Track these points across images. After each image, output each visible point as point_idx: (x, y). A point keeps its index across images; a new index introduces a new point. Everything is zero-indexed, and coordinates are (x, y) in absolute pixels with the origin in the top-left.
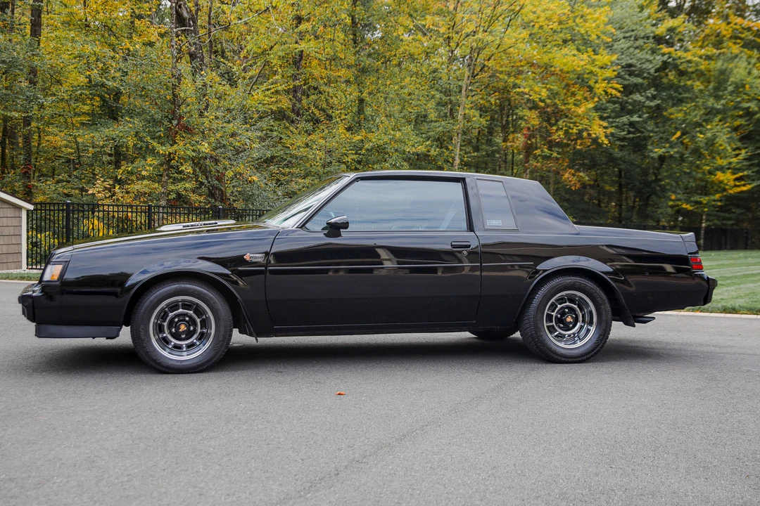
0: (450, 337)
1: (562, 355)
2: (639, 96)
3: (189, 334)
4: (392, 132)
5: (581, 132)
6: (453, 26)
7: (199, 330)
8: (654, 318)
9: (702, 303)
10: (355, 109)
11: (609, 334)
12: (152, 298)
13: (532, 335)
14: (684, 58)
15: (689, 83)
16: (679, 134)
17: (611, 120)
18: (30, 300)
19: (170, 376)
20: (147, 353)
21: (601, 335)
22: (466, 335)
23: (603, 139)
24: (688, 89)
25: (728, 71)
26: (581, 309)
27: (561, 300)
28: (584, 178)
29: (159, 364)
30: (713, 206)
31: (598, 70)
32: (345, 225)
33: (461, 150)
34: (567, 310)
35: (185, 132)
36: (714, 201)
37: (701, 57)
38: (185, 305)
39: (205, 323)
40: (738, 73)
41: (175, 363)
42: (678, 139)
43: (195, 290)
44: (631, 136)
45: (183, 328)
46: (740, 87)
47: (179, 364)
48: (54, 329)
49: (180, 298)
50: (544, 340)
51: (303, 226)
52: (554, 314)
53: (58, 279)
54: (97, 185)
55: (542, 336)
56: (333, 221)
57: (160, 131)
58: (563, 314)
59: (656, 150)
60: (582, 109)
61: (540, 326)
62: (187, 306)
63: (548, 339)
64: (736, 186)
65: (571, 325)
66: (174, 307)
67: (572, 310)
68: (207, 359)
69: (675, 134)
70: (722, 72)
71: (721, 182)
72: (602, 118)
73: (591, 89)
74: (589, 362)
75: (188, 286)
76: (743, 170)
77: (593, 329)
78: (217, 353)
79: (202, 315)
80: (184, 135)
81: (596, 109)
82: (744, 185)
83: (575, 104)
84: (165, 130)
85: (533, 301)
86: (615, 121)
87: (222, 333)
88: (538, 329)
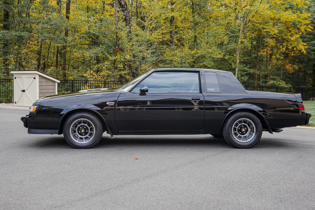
0: (202, 136)
1: (239, 145)
3: (86, 133)
4: (207, 49)
5: (293, 48)
6: (237, 4)
7: (89, 132)
8: (282, 130)
9: (305, 124)
10: (193, 40)
11: (261, 137)
12: (70, 119)
13: (227, 136)
17: (308, 42)
18: (25, 119)
19: (77, 150)
20: (69, 140)
21: (257, 137)
22: (209, 136)
23: (304, 50)
26: (249, 126)
27: (240, 122)
28: (296, 68)
29: (73, 145)
31: (302, 21)
32: (147, 91)
33: (239, 56)
34: (243, 126)
35: (121, 51)
38: (84, 122)
39: (92, 129)
41: (80, 145)
43: (87, 116)
45: (83, 131)
47: (81, 145)
48: (34, 130)
49: (83, 119)
50: (232, 139)
51: (130, 91)
52: (237, 128)
53: (35, 111)
54: (88, 73)
55: (231, 137)
56: (142, 89)
57: (111, 51)
58: (241, 128)
60: (294, 38)
61: (230, 133)
62: (85, 122)
63: (234, 138)
65: (245, 133)
66: (80, 123)
67: (245, 126)
68: (92, 143)
72: (304, 42)
73: (298, 29)
74: (252, 148)
75: (84, 114)
77: (254, 134)
78: (96, 141)
79: (91, 126)
80: (120, 52)
81: (301, 37)
83: (290, 36)
84: (113, 50)
85: (227, 122)
86: (310, 43)
87: (98, 133)
88: (229, 134)
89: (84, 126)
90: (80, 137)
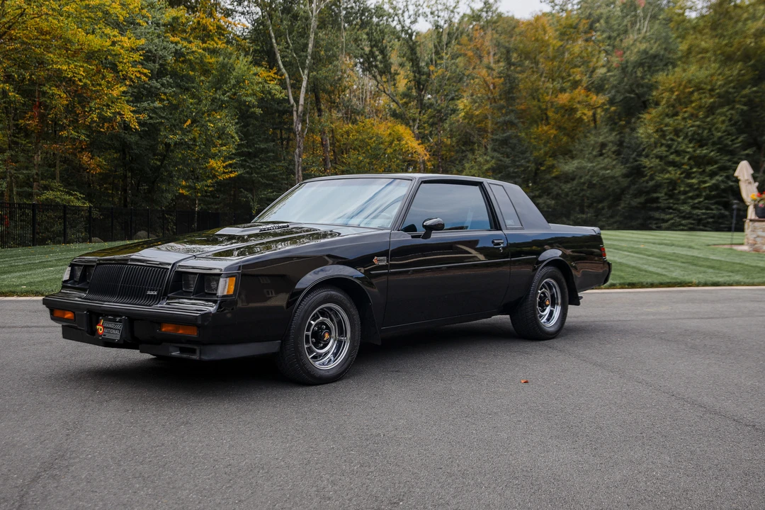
1: (548, 333)
2: (155, 82)
5: (114, 115)
7: (335, 337)
8: (581, 298)
14: (189, 48)
15: (192, 73)
16: (189, 122)
21: (563, 315)
23: (134, 124)
24: (192, 80)
25: (229, 65)
28: (102, 162)
30: (206, 192)
34: (542, 295)
36: (207, 186)
37: (204, 49)
38: (325, 312)
40: (240, 68)
42: (189, 126)
44: (152, 121)
45: (327, 336)
46: (240, 82)
47: (329, 373)
50: (539, 322)
51: (400, 229)
53: (233, 293)
59: (171, 136)
64: (224, 173)
65: (545, 308)
69: (186, 122)
70: (224, 66)
71: (213, 169)
72: (129, 102)
76: (231, 159)
82: (231, 172)
87: (356, 338)
89: (322, 323)
90: (317, 353)
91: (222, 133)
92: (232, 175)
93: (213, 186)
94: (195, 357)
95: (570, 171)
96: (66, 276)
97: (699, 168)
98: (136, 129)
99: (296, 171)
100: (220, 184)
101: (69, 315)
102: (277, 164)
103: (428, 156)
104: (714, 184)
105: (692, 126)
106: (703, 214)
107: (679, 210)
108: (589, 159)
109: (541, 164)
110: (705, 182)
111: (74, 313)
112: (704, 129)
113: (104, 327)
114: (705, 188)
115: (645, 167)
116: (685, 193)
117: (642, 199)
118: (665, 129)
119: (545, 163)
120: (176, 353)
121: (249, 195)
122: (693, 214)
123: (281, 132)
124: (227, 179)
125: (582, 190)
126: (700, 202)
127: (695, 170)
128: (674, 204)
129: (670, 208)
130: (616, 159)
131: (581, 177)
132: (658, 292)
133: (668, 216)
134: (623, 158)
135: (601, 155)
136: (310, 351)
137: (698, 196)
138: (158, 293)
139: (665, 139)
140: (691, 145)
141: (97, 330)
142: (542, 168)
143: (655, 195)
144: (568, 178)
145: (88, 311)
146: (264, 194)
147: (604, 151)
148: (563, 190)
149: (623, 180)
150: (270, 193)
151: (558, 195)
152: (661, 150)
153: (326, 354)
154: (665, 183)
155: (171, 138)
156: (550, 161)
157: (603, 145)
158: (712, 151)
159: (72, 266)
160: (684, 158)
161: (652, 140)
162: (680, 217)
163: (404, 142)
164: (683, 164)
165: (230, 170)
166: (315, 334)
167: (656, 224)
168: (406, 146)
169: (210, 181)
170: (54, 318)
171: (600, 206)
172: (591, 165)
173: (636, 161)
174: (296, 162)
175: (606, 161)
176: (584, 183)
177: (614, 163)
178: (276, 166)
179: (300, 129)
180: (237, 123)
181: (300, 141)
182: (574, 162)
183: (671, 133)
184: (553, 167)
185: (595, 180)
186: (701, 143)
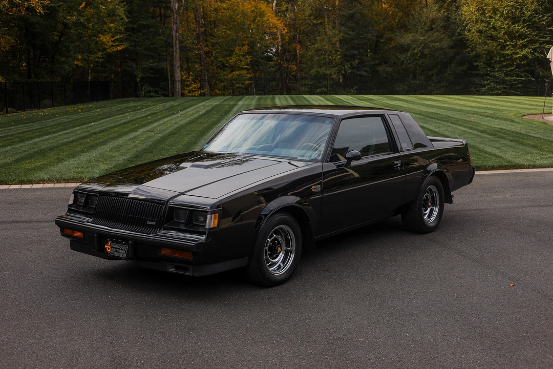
7: (284, 249)
12: (265, 230)
16: (84, 4)
20: (264, 274)
21: (440, 212)
29: (270, 281)
30: (97, 62)
34: (425, 198)
42: (84, 8)
44: (53, 5)
45: (279, 249)
47: (280, 278)
51: (329, 160)
53: (217, 226)
59: (69, 17)
64: (113, 46)
69: (81, 4)
71: (103, 43)
82: (118, 45)
87: (300, 249)
89: (275, 239)
90: (272, 262)
91: (112, 14)
92: (119, 48)
93: (103, 58)
94: (188, 274)
95: (406, 43)
96: (71, 202)
97: (512, 41)
98: (40, 12)
99: (174, 44)
100: (110, 56)
101: (78, 234)
102: (158, 38)
103: (286, 30)
104: (523, 55)
105: (507, 6)
106: (515, 80)
107: (495, 77)
108: (421, 33)
109: (381, 37)
110: (517, 53)
111: (84, 233)
112: (517, 8)
113: (112, 247)
114: (516, 58)
115: (468, 40)
116: (500, 62)
117: (465, 67)
118: (484, 8)
119: (384, 35)
120: (172, 270)
121: (134, 65)
122: (507, 80)
123: (160, 10)
124: (115, 51)
125: (415, 59)
126: (512, 71)
127: (508, 43)
128: (491, 72)
129: (488, 75)
130: (444, 33)
131: (415, 49)
132: (498, 175)
133: (486, 82)
134: (449, 32)
135: (432, 29)
136: (268, 261)
137: (511, 65)
138: (156, 224)
139: (485, 17)
140: (506, 22)
141: (106, 249)
142: (382, 40)
143: (475, 64)
144: (404, 49)
145: (98, 234)
146: (147, 64)
147: (434, 26)
148: (399, 59)
149: (449, 51)
150: (151, 63)
151: (395, 63)
152: (482, 26)
153: (278, 262)
154: (483, 54)
155: (69, 19)
156: (388, 34)
157: (433, 21)
158: (523, 27)
159: (75, 193)
160: (499, 33)
161: (474, 17)
162: (496, 82)
163: (265, 19)
164: (500, 38)
165: (117, 43)
166: (270, 248)
167: (476, 88)
168: (268, 22)
169: (100, 53)
170: (64, 234)
171: (430, 73)
172: (423, 38)
173: (461, 35)
174: (174, 37)
175: (435, 34)
176: (417, 54)
177: (442, 36)
178: (157, 40)
179: (176, 7)
180: (125, 5)
181: (177, 18)
182: (408, 36)
183: (489, 12)
184: (391, 39)
185: (426, 52)
186: (515, 20)
